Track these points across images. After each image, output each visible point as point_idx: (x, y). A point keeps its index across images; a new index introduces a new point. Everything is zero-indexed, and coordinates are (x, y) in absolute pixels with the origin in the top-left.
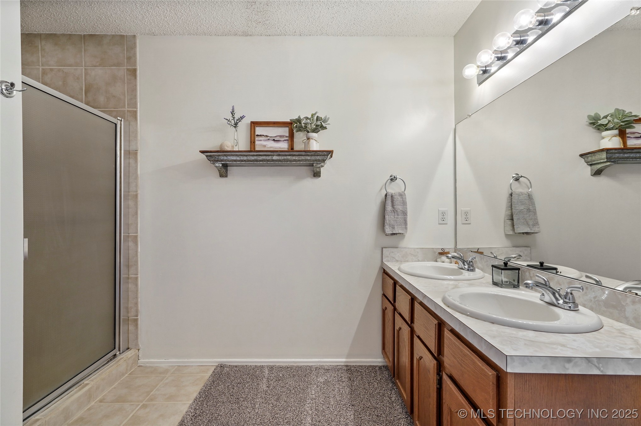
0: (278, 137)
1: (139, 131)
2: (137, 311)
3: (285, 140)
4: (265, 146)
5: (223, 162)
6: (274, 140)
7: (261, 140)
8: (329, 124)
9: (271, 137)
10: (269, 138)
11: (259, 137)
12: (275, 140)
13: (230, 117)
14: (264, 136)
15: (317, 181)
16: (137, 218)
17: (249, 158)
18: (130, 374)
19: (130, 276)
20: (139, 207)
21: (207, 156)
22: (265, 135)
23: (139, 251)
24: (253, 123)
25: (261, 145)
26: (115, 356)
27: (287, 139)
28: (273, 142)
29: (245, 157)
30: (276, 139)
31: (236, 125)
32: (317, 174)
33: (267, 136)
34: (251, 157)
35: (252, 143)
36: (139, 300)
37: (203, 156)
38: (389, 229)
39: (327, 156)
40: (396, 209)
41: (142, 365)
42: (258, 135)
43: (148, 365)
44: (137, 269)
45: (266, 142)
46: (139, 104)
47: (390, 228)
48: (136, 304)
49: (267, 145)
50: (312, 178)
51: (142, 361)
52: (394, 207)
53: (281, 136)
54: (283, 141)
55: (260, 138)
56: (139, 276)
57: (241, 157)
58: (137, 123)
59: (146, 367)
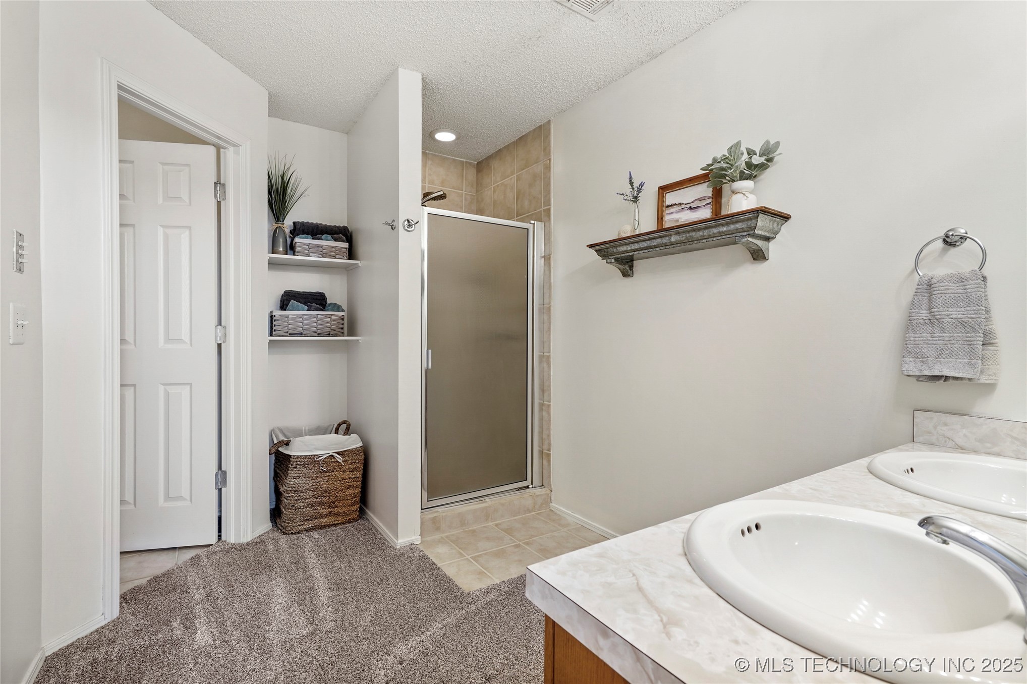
0: (696, 202)
1: (552, 231)
2: (549, 444)
3: (707, 204)
4: (677, 221)
5: (614, 257)
6: (690, 208)
7: (672, 213)
8: (780, 154)
9: (686, 204)
10: (683, 206)
11: (670, 209)
12: (692, 207)
13: (627, 189)
14: (677, 205)
15: (761, 267)
16: (550, 335)
17: (641, 245)
18: (538, 514)
19: (544, 402)
20: (552, 321)
21: (596, 251)
22: (677, 203)
23: (552, 374)
24: (661, 189)
25: (672, 220)
26: (527, 487)
27: (710, 201)
28: (689, 211)
29: (636, 245)
30: (693, 205)
31: (636, 199)
32: (758, 256)
33: (680, 204)
34: (643, 243)
35: (660, 219)
36: (552, 432)
37: (592, 252)
38: (912, 364)
39: (754, 219)
40: (937, 317)
41: (553, 509)
42: (668, 206)
43: (558, 512)
44: (549, 395)
45: (679, 214)
46: (552, 199)
47: (915, 363)
48: (549, 436)
49: (680, 218)
50: (753, 263)
51: (553, 505)
52: (933, 310)
53: (700, 200)
54: (704, 206)
55: (672, 210)
56: (551, 403)
57: (632, 245)
58: (550, 224)
59: (555, 513)
